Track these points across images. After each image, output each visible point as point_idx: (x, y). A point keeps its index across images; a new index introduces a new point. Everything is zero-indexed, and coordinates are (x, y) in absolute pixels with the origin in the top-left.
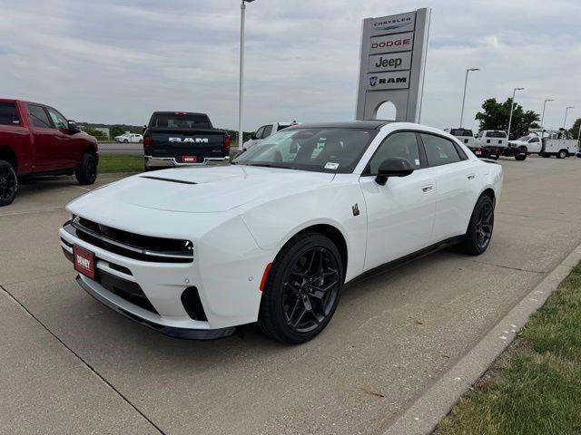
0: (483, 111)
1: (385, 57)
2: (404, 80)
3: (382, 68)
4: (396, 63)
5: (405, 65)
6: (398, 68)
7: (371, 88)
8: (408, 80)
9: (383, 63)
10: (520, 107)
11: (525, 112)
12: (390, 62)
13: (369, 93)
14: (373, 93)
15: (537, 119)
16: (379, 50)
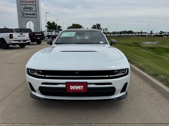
0: (47, 25)
1: (26, 6)
2: (34, 14)
3: (26, 10)
4: (31, 8)
5: (34, 9)
6: (32, 10)
7: (23, 16)
8: (36, 14)
9: (26, 8)
10: (56, 24)
11: (58, 26)
12: (29, 8)
13: (22, 18)
14: (23, 18)
15: (61, 28)
16: (23, 3)
